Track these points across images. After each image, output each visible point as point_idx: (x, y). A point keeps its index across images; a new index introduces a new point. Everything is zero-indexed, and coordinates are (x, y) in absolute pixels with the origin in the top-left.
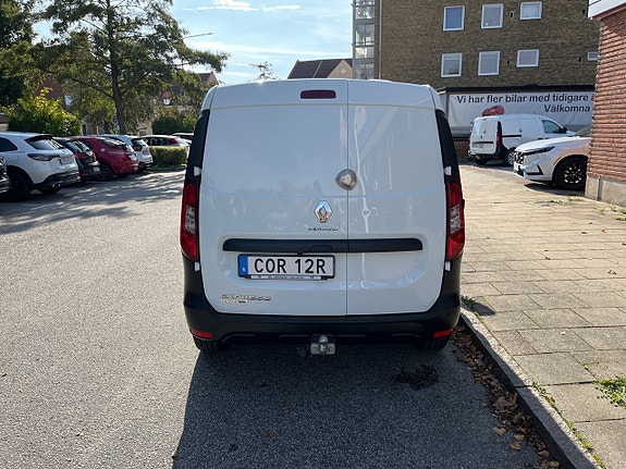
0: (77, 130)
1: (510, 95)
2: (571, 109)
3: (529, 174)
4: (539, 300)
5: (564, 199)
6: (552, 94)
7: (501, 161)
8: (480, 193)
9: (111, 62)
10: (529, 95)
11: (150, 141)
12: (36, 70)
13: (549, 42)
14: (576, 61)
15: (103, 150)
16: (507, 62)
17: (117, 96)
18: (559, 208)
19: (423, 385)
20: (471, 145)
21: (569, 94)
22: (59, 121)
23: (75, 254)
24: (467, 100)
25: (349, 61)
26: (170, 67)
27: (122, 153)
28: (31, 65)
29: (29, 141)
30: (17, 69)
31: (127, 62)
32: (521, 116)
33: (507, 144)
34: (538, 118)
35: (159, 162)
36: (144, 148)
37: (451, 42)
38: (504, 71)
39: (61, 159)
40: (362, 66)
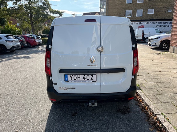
0: (21, 33)
2: (163, 26)
3: (152, 45)
4: (160, 84)
5: (163, 53)
6: (158, 22)
7: (143, 41)
9: (30, 13)
10: (151, 22)
11: (42, 36)
12: (8, 16)
14: (164, 12)
15: (28, 39)
16: (145, 12)
17: (32, 23)
18: (162, 56)
19: (126, 113)
21: (163, 22)
22: (15, 31)
23: (19, 70)
24: (133, 23)
25: (99, 13)
26: (47, 15)
27: (33, 40)
28: (7, 14)
29: (6, 36)
30: (3, 16)
31: (34, 13)
32: (150, 28)
33: (145, 36)
34: (154, 29)
35: (44, 42)
36: (40, 38)
37: (128, 7)
38: (144, 15)
39: (15, 42)
40: (103, 14)
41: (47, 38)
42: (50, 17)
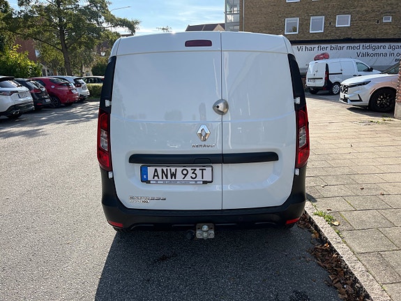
0: (39, 73)
1: (333, 45)
2: (374, 55)
3: (352, 101)
5: (380, 119)
6: (362, 44)
7: (328, 91)
8: (317, 115)
9: (59, 26)
10: (346, 45)
11: (88, 80)
13: (357, 9)
14: (375, 23)
15: (53, 87)
16: (329, 23)
17: (65, 49)
18: (379, 127)
20: (307, 81)
21: (373, 44)
22: (26, 67)
24: (304, 49)
25: (222, 25)
26: (100, 29)
27: (67, 89)
28: (5, 29)
31: (70, 25)
32: (342, 60)
33: (333, 79)
34: (353, 61)
35: (94, 95)
36: (83, 85)
37: (291, 10)
38: (327, 29)
39: (19, 94)
40: (231, 28)
41: (101, 85)
42: (108, 34)
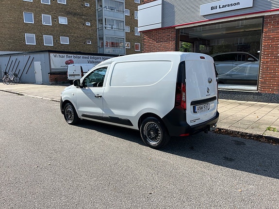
1: (75, 55)
6: (90, 56)
10: (82, 56)
13: (72, 34)
14: (83, 44)
20: (68, 76)
21: (95, 56)
24: (58, 56)
37: (28, 28)
